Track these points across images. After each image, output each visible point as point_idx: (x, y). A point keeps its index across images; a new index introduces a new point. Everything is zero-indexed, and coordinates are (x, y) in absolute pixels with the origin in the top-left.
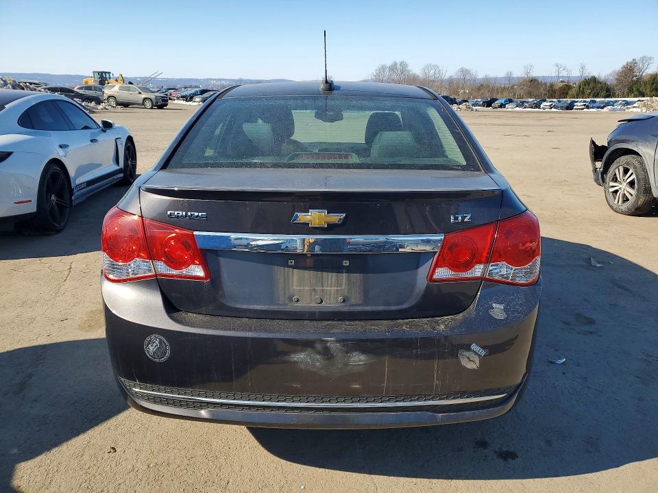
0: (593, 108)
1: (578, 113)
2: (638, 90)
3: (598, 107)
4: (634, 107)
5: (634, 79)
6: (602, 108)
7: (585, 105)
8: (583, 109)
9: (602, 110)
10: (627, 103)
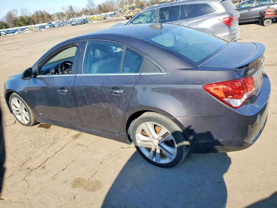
0: (10, 33)
1: (4, 37)
2: (18, 24)
3: (12, 33)
4: (26, 31)
5: (14, 19)
6: (14, 33)
7: (6, 33)
8: (6, 35)
9: (15, 34)
10: (22, 30)
